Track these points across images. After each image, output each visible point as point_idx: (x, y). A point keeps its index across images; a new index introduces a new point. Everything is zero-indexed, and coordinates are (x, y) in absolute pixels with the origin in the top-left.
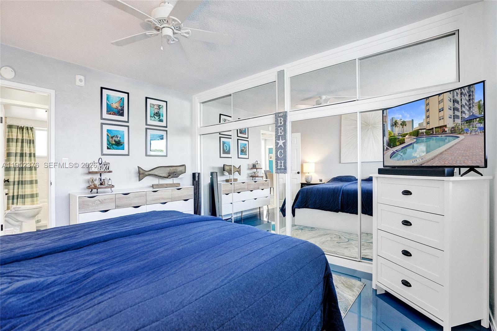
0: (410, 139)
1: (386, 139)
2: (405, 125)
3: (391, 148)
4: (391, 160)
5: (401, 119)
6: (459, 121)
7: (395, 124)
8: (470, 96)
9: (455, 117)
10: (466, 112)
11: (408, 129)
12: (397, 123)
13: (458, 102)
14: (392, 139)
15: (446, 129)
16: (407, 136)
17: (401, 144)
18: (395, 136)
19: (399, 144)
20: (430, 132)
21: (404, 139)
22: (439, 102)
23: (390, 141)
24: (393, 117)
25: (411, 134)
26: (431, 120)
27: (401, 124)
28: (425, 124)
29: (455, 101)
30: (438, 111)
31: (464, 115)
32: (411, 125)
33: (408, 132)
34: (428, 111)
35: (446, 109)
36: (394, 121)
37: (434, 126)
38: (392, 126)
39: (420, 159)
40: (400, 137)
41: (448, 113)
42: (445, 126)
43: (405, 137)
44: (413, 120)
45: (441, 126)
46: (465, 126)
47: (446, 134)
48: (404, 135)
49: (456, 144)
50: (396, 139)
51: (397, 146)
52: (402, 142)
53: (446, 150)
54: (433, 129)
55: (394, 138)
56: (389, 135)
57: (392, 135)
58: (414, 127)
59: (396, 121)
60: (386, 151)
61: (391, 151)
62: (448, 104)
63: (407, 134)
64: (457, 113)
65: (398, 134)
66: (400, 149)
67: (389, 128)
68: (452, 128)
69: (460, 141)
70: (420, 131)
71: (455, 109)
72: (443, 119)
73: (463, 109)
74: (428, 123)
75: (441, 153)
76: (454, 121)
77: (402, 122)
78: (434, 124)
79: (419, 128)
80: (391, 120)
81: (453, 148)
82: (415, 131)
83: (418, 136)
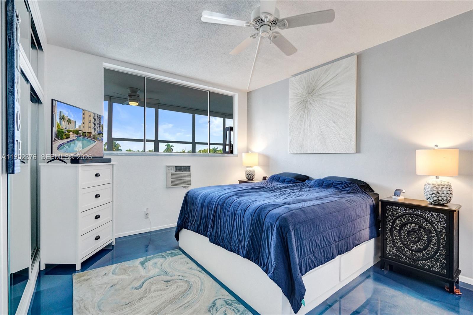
0: (73, 136)
1: (55, 129)
2: (70, 123)
3: (59, 140)
4: (58, 151)
5: (68, 116)
6: (96, 132)
7: (63, 119)
8: (100, 120)
9: (95, 129)
10: (99, 128)
11: (72, 127)
12: (65, 118)
13: (96, 121)
14: (59, 131)
15: (91, 136)
16: (71, 133)
17: (67, 138)
18: (62, 130)
19: (65, 138)
20: (84, 134)
21: (69, 135)
23: (58, 133)
24: (62, 110)
25: (74, 132)
26: (85, 125)
27: (67, 120)
28: (82, 128)
30: (88, 122)
31: (98, 130)
32: (74, 125)
33: (72, 130)
34: (84, 118)
35: (92, 122)
36: (62, 115)
37: (86, 132)
38: (60, 119)
39: (79, 153)
40: (67, 132)
41: (92, 125)
42: (91, 133)
43: (70, 133)
44: (75, 121)
45: (89, 132)
46: (98, 136)
47: (91, 138)
48: (70, 131)
49: (94, 146)
50: (63, 132)
51: (63, 139)
52: (68, 137)
53: (91, 149)
54: (85, 132)
55: (62, 131)
56: (57, 126)
57: (60, 128)
58: (76, 127)
59: (64, 116)
60: (54, 142)
61: (59, 142)
62: (92, 120)
63: (71, 131)
64: (96, 128)
65: (65, 128)
66: (66, 143)
67: (57, 120)
68: (94, 135)
69: (96, 145)
70: (79, 131)
71: (95, 124)
72: (90, 128)
73: (98, 126)
75: (89, 150)
76: (94, 132)
77: (68, 119)
79: (78, 129)
80: (59, 112)
81: (93, 147)
82: (76, 130)
83: (78, 135)
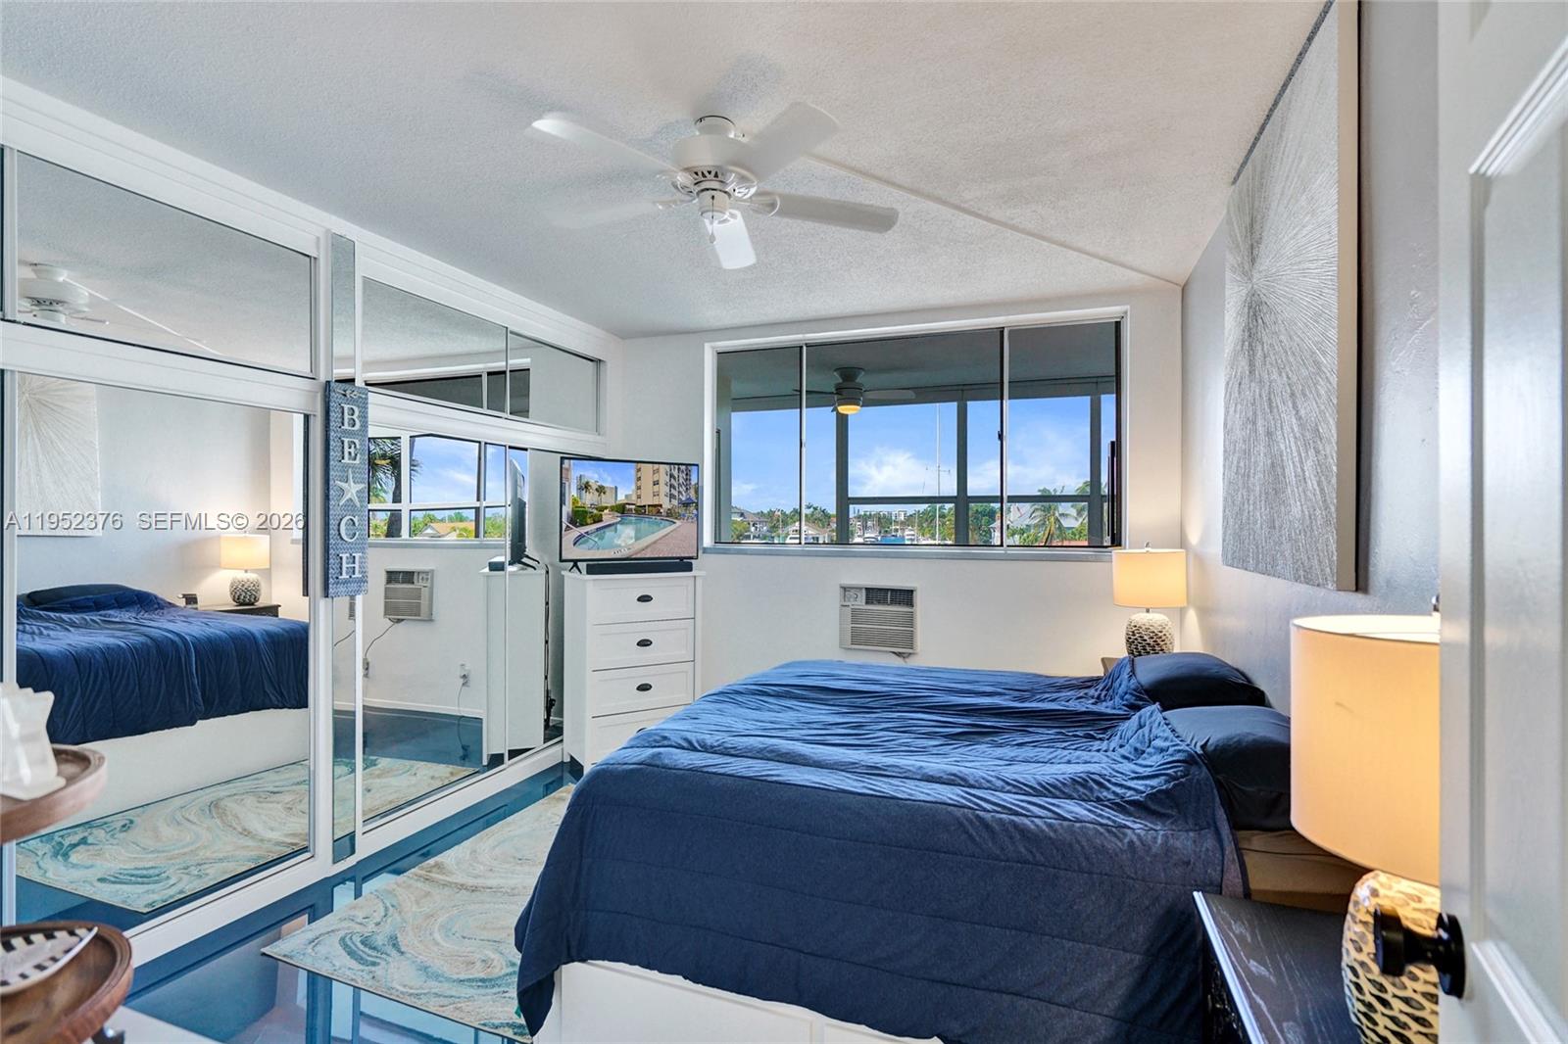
0: (610, 516)
2: (604, 493)
3: (577, 527)
5: (598, 482)
6: (675, 502)
7: (587, 488)
8: (687, 474)
9: (671, 497)
10: (683, 493)
11: (607, 500)
12: (590, 488)
13: (675, 479)
14: (578, 511)
15: (661, 510)
16: (606, 511)
17: (595, 522)
18: (584, 507)
19: (592, 522)
20: (641, 511)
21: (601, 515)
22: (654, 472)
23: (574, 515)
25: (612, 509)
26: (643, 492)
27: (597, 490)
28: (634, 498)
29: (672, 476)
30: (653, 483)
31: (681, 497)
32: (614, 494)
33: (608, 505)
34: (639, 479)
35: (662, 483)
37: (646, 503)
38: (581, 488)
39: (626, 549)
40: (595, 511)
41: (664, 489)
42: (661, 506)
43: (603, 512)
44: (616, 488)
45: (656, 505)
46: (681, 511)
47: (660, 516)
48: (602, 509)
49: (673, 530)
50: (586, 512)
51: (587, 524)
52: (597, 519)
54: (644, 506)
55: (584, 510)
56: (575, 503)
57: (578, 505)
58: (618, 499)
60: (566, 531)
61: (576, 532)
62: (664, 478)
63: (606, 508)
64: (674, 493)
65: (591, 505)
66: (593, 531)
68: (668, 510)
69: (675, 528)
70: (627, 506)
71: (672, 486)
72: (659, 495)
73: (680, 488)
74: (639, 497)
75: (655, 541)
76: (670, 502)
77: (599, 485)
78: (648, 500)
79: (626, 502)
81: (669, 535)
82: (620, 505)
83: (623, 513)
